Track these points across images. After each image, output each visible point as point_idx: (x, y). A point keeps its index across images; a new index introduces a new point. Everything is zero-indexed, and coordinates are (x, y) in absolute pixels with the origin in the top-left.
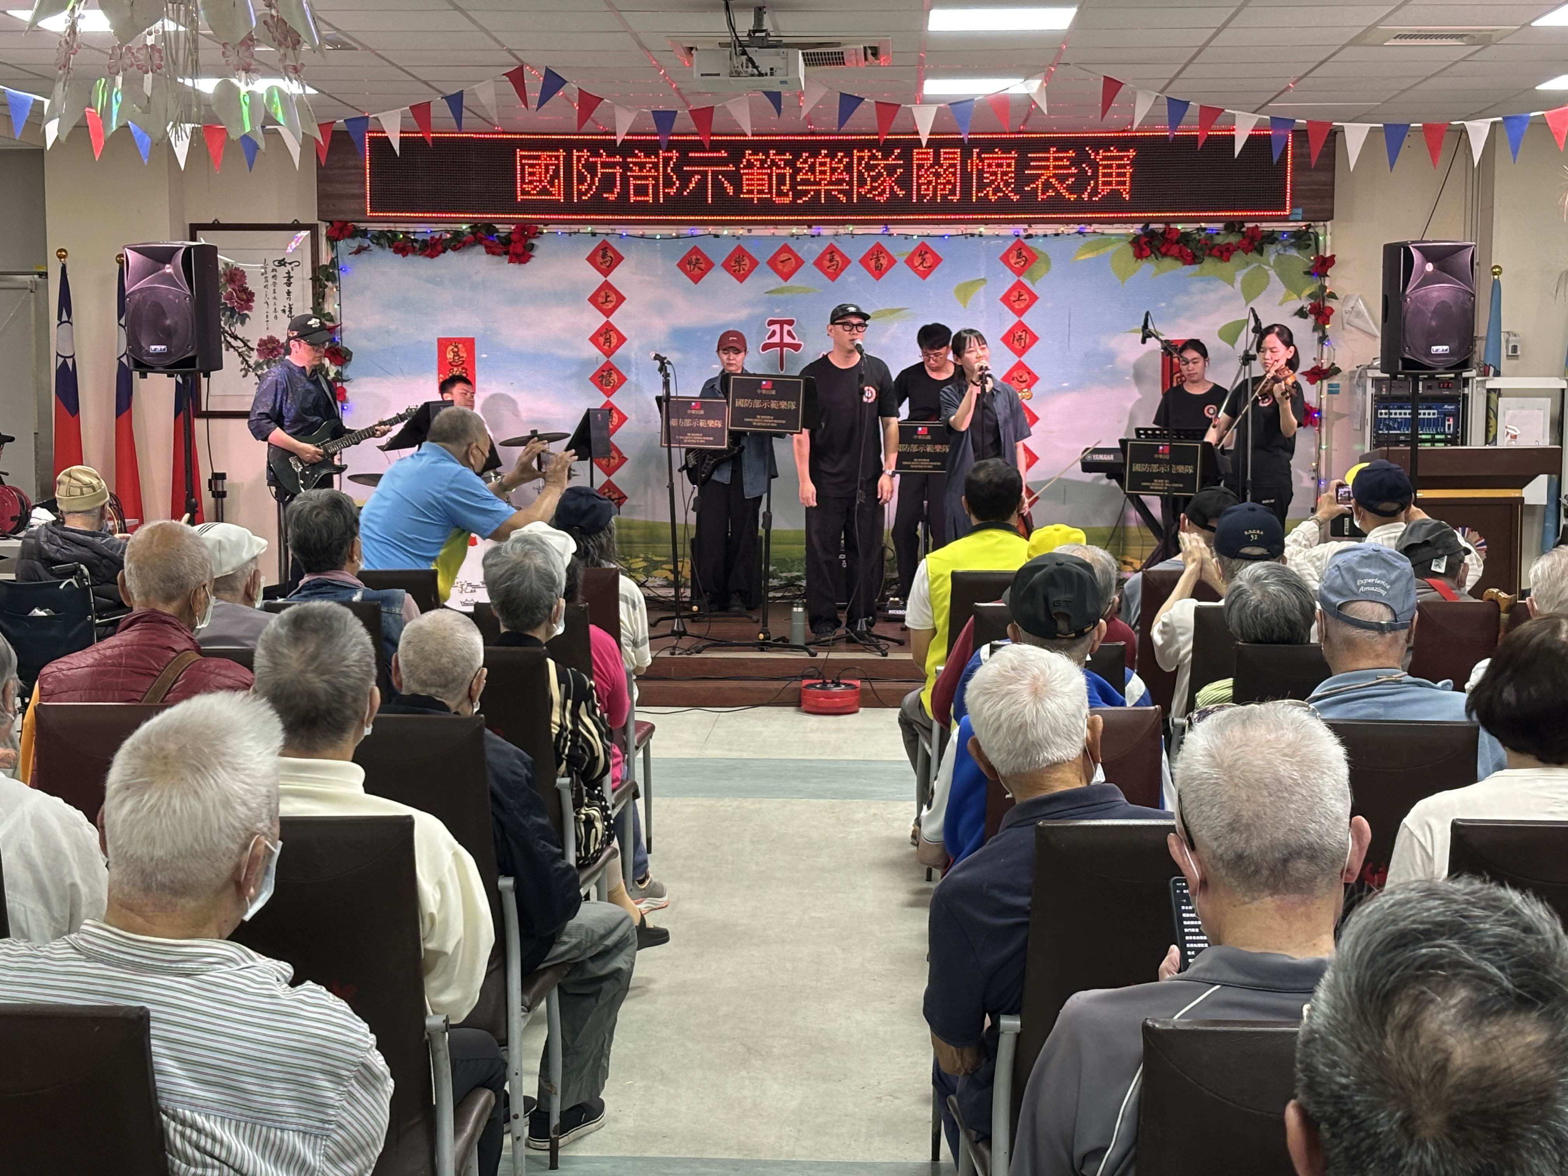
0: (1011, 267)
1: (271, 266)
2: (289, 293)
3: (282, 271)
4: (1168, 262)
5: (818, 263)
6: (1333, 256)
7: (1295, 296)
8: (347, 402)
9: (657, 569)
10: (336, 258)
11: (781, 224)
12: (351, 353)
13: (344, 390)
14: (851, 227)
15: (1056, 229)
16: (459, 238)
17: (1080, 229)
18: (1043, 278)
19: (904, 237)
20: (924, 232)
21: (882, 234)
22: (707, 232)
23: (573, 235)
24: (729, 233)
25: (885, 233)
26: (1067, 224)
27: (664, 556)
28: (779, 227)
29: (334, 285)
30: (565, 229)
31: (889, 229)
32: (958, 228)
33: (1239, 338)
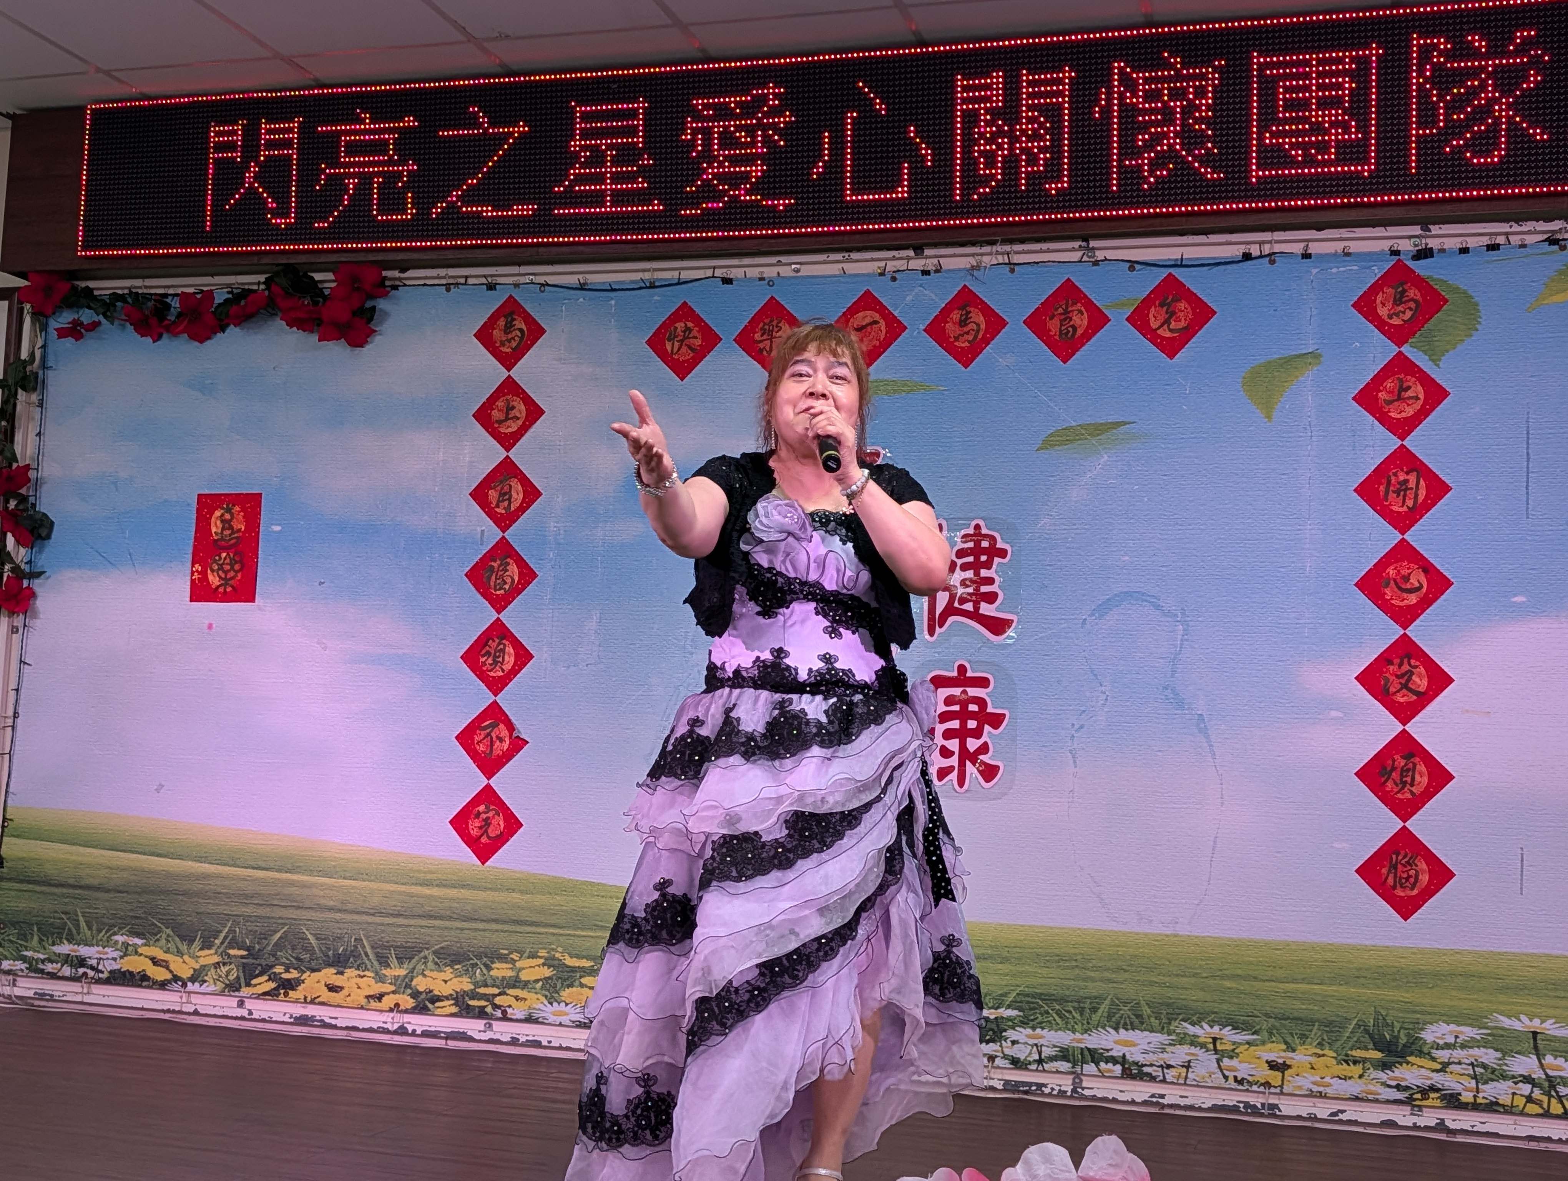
0: (1381, 325)
5: (936, 330)
8: (35, 616)
9: (570, 986)
10: (44, 347)
11: (859, 250)
12: (52, 523)
13: (32, 595)
14: (1007, 248)
15: (1490, 234)
16: (243, 303)
17: (1554, 232)
18: (1460, 347)
19: (1128, 265)
20: (1174, 254)
21: (1080, 261)
22: (709, 273)
23: (453, 290)
24: (753, 273)
25: (1085, 258)
26: (1517, 222)
27: (588, 958)
28: (855, 256)
29: (34, 397)
30: (439, 277)
31: (1093, 249)
32: (1254, 243)
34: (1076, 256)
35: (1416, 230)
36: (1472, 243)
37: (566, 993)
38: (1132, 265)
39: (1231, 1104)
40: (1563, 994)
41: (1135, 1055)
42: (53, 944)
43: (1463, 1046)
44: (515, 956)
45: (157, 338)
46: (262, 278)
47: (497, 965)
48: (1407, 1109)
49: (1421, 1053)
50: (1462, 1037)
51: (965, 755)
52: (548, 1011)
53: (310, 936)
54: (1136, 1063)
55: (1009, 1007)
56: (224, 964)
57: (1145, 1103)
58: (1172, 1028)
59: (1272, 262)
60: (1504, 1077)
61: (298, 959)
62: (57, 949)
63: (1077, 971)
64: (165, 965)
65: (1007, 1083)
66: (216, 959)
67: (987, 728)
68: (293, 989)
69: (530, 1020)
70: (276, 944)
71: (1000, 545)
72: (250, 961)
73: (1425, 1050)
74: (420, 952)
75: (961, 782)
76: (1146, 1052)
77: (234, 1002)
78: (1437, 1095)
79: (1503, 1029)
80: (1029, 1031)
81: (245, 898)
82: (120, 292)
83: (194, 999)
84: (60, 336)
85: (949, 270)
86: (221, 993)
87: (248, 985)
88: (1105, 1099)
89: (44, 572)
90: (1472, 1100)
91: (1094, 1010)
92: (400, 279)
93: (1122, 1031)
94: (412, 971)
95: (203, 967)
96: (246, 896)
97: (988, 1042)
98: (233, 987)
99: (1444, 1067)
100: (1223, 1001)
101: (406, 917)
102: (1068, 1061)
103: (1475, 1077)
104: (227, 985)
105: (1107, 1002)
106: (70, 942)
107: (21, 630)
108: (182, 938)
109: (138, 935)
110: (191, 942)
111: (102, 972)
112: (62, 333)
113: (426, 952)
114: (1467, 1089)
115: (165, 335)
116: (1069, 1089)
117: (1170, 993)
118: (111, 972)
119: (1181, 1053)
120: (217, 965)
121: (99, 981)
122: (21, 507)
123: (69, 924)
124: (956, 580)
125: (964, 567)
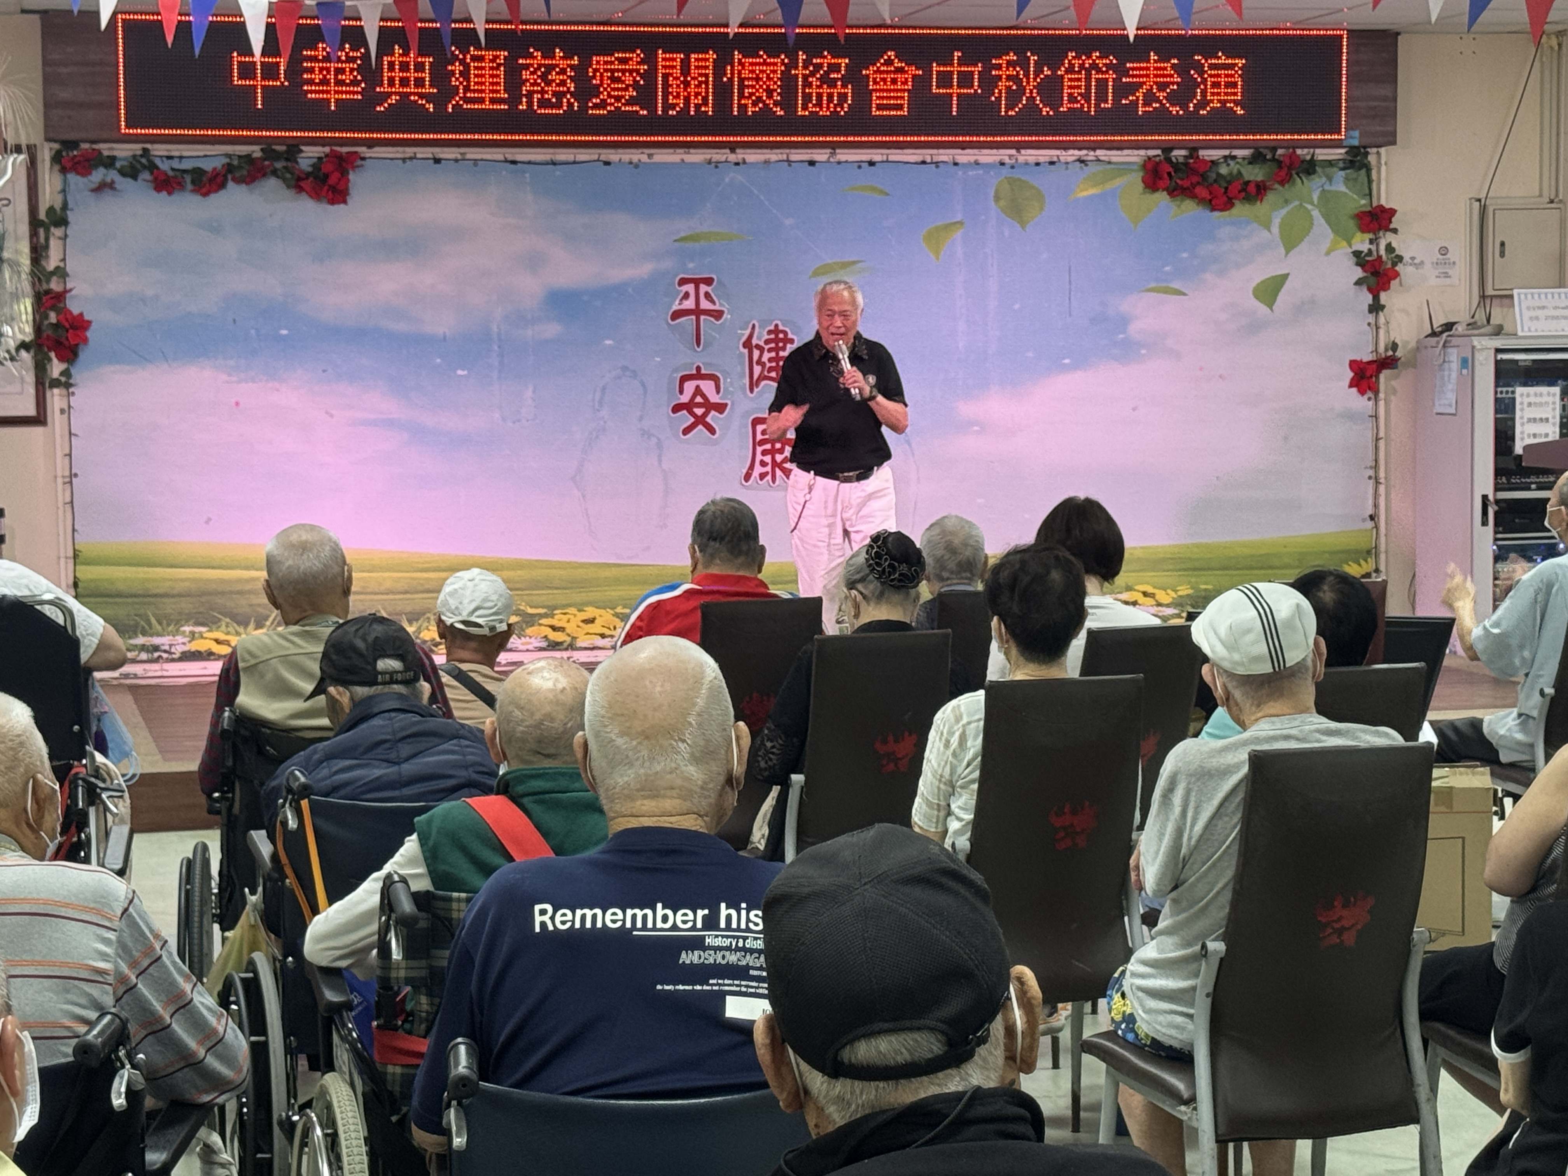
7: (1344, 244)
9: (533, 625)
10: (63, 192)
11: (695, 147)
14: (788, 151)
15: (1050, 156)
17: (1081, 157)
18: (1035, 220)
19: (857, 165)
21: (828, 161)
22: (596, 158)
23: (408, 162)
24: (625, 159)
25: (831, 159)
26: (1067, 151)
27: (543, 607)
28: (692, 151)
30: (396, 152)
31: (840, 154)
32: (926, 154)
33: (1279, 298)
34: (825, 158)
35: (1013, 151)
36: (1042, 160)
37: (529, 631)
38: (860, 164)
42: (130, 638)
51: (775, 464)
59: (937, 167)
64: (227, 643)
71: (790, 336)
74: (424, 614)
75: (774, 480)
85: (752, 163)
92: (369, 154)
94: (419, 628)
101: (412, 593)
106: (144, 635)
107: (67, 411)
108: (239, 623)
109: (203, 624)
110: (246, 625)
111: (175, 654)
113: (428, 615)
118: (183, 653)
121: (173, 660)
122: (60, 315)
123: (142, 623)
124: (765, 359)
125: (770, 350)
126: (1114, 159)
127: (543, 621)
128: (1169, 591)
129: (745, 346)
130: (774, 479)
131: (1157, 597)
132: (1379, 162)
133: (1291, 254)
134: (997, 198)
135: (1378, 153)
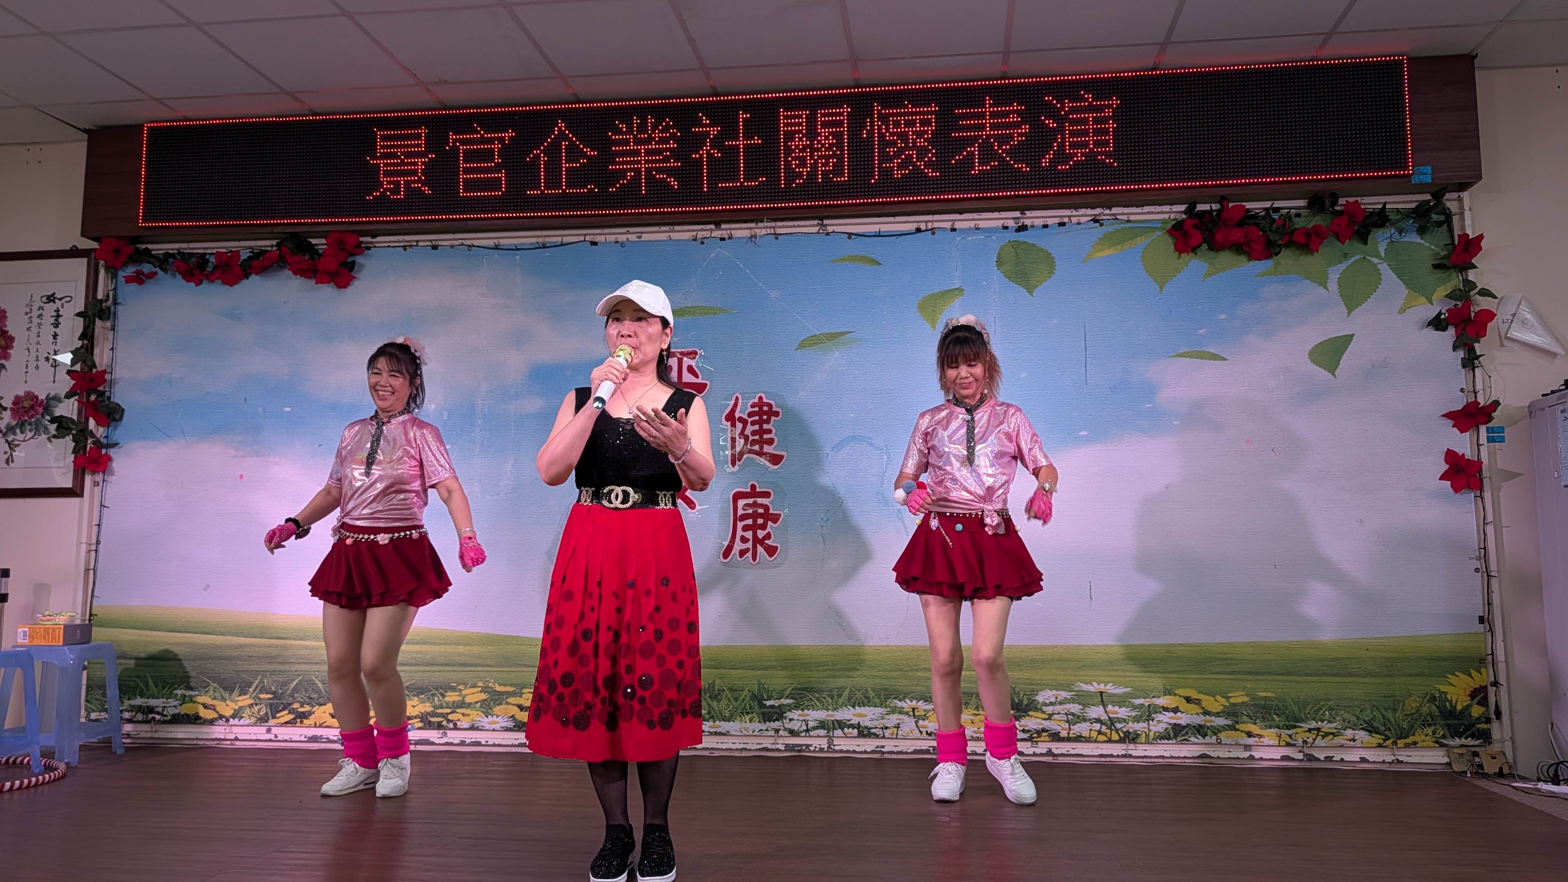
1: (37, 303)
2: (55, 336)
3: (50, 308)
4: (1226, 257)
6: (1481, 237)
7: (1424, 298)
8: (112, 474)
10: (115, 289)
11: (679, 224)
12: (123, 410)
13: (109, 459)
14: (773, 224)
15: (1060, 217)
16: (261, 259)
17: (1096, 215)
18: (1044, 284)
19: (847, 236)
20: (874, 229)
21: (818, 233)
22: (582, 238)
23: (409, 249)
24: (611, 238)
25: (821, 231)
26: (1075, 209)
27: (511, 685)
28: (677, 228)
29: (108, 324)
30: (398, 242)
31: (826, 225)
32: (922, 222)
33: (1341, 362)
34: (816, 229)
35: (1017, 214)
36: (1050, 221)
37: (497, 709)
38: (850, 235)
39: (925, 748)
40: (1116, 668)
41: (866, 722)
42: (129, 699)
43: (1060, 703)
44: (461, 687)
45: (199, 283)
46: (274, 242)
47: (449, 694)
48: (1029, 744)
49: (1036, 709)
50: (1060, 698)
51: (756, 541)
52: (485, 722)
53: (317, 682)
54: (866, 727)
55: (787, 697)
56: (256, 705)
57: (873, 752)
58: (888, 703)
59: (933, 234)
60: (1085, 720)
61: (309, 698)
62: (133, 702)
63: (829, 672)
64: (213, 708)
65: (787, 745)
66: (251, 701)
67: (770, 523)
68: (306, 718)
69: (472, 728)
70: (294, 689)
71: (775, 409)
72: (275, 701)
73: (1039, 707)
76: (872, 720)
77: (264, 729)
78: (1046, 734)
79: (1083, 691)
80: (800, 712)
81: (272, 659)
82: (171, 252)
83: (234, 729)
84: (127, 282)
85: (738, 238)
86: (255, 725)
87: (274, 717)
88: (848, 751)
89: (118, 444)
90: (1066, 735)
91: (840, 696)
92: (372, 243)
93: (857, 707)
95: (241, 708)
96: (272, 658)
97: (774, 721)
98: (263, 720)
99: (1050, 717)
100: (918, 685)
102: (825, 729)
103: (1068, 721)
104: (258, 719)
105: (848, 690)
106: (141, 697)
107: (101, 484)
108: (225, 689)
109: (192, 688)
110: (232, 691)
111: (166, 716)
112: (129, 280)
114: (1063, 729)
115: (205, 282)
116: (826, 747)
117: (885, 682)
118: (173, 715)
119: (894, 719)
120: (251, 706)
121: (164, 722)
122: (100, 399)
123: (141, 685)
124: (748, 432)
125: (753, 423)
126: (1132, 218)
127: (511, 700)
128: (1218, 697)
129: (727, 420)
130: (754, 559)
131: (1204, 704)
132: (1462, 207)
133: (1353, 313)
134: (999, 263)
135: (1460, 199)
